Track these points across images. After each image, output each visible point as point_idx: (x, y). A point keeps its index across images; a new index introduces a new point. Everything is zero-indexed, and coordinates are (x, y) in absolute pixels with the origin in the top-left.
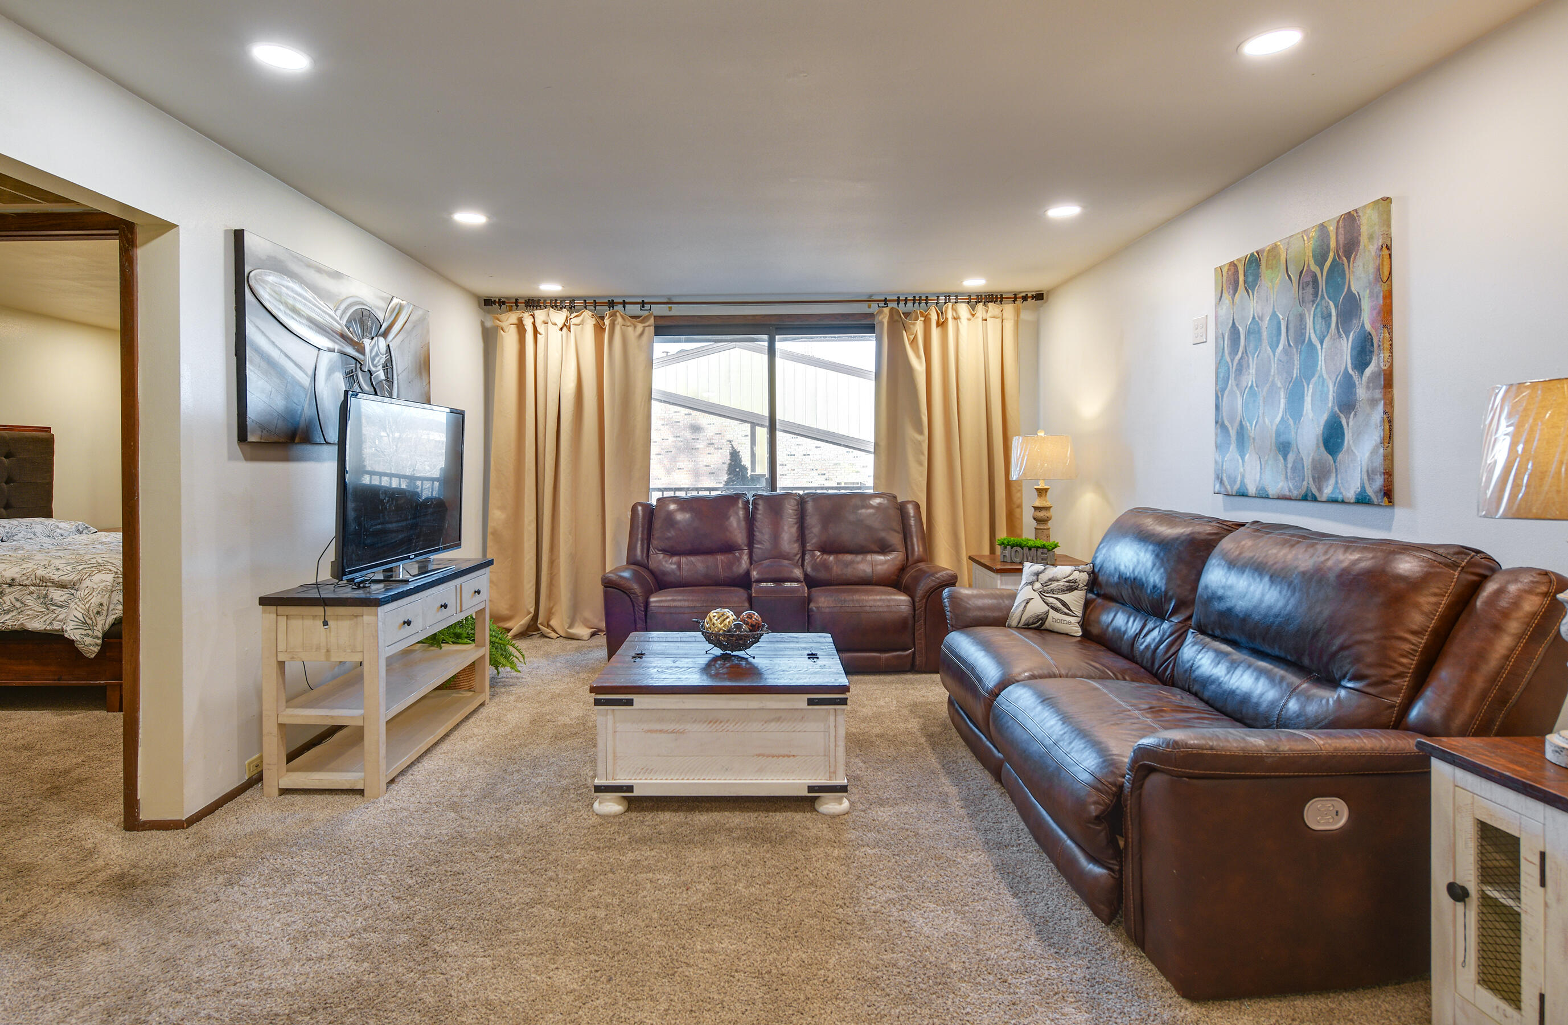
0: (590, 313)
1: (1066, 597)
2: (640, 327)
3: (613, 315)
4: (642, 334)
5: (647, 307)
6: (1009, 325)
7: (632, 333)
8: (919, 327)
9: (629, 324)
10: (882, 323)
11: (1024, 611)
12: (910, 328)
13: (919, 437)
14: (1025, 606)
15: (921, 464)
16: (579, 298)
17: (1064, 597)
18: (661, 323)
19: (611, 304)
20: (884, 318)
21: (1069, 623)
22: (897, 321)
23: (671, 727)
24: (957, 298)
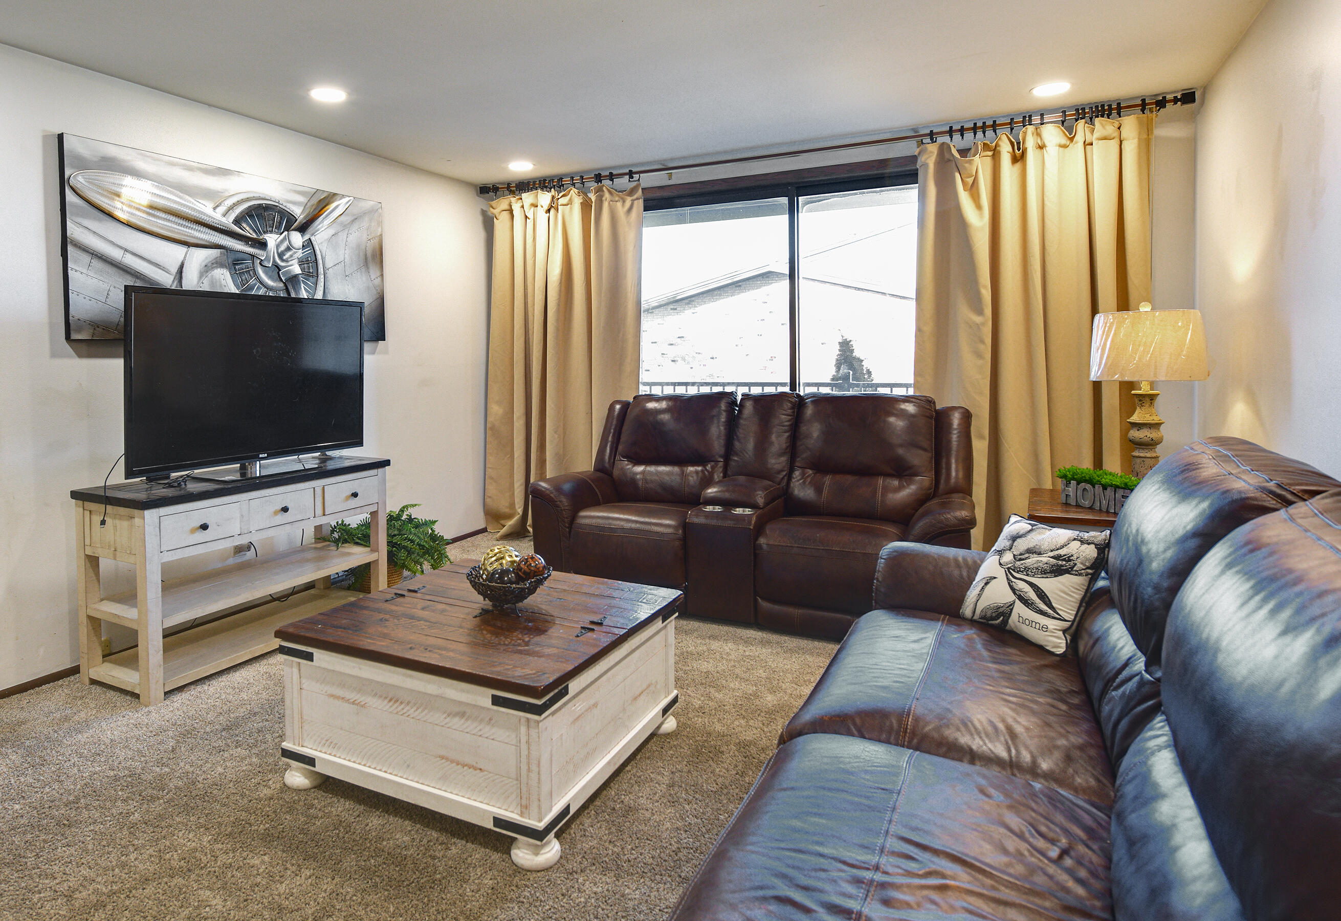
0: (576, 191)
1: (1047, 584)
2: (629, 200)
3: (599, 190)
4: (630, 210)
5: (636, 177)
6: (1131, 148)
7: (621, 209)
8: (981, 164)
9: (617, 199)
10: (925, 165)
11: (980, 595)
12: (965, 168)
13: (978, 319)
14: (983, 588)
15: (979, 355)
16: (566, 175)
17: (1046, 584)
18: (650, 195)
19: (598, 178)
20: (929, 158)
21: (1045, 628)
22: (949, 160)
23: (353, 696)
24: (1042, 118)
